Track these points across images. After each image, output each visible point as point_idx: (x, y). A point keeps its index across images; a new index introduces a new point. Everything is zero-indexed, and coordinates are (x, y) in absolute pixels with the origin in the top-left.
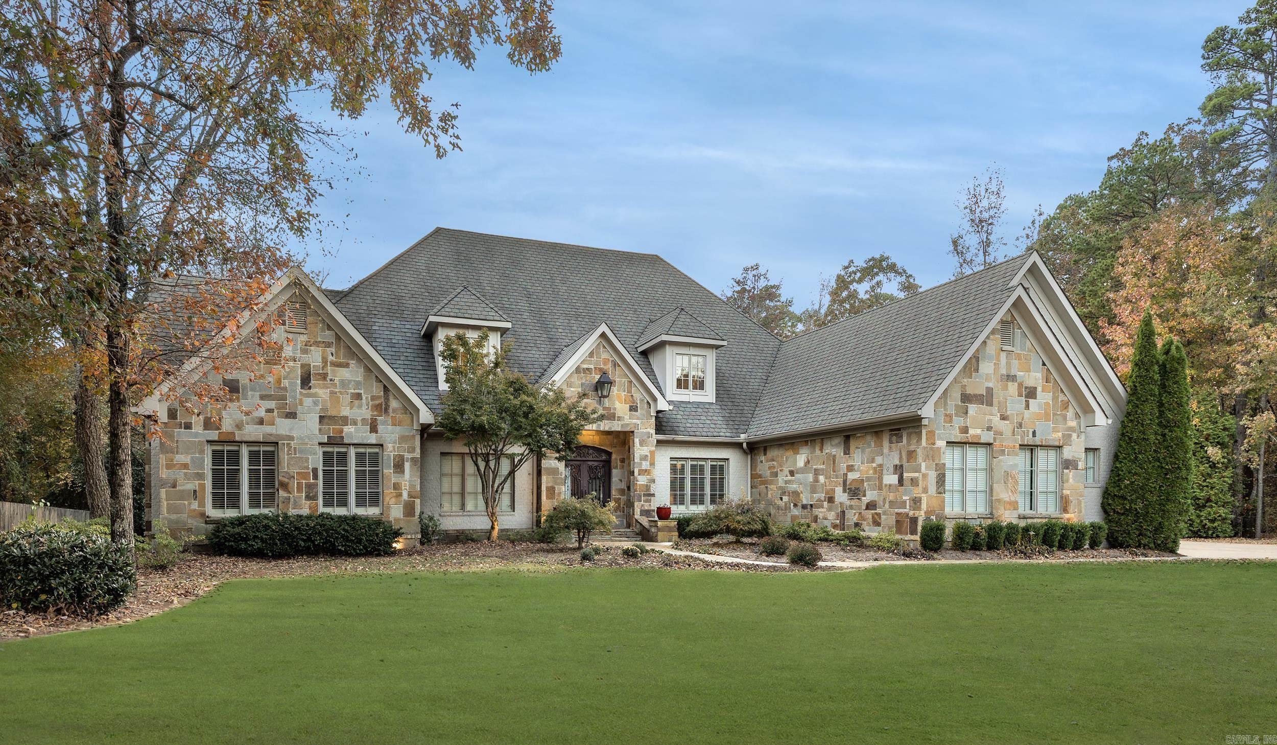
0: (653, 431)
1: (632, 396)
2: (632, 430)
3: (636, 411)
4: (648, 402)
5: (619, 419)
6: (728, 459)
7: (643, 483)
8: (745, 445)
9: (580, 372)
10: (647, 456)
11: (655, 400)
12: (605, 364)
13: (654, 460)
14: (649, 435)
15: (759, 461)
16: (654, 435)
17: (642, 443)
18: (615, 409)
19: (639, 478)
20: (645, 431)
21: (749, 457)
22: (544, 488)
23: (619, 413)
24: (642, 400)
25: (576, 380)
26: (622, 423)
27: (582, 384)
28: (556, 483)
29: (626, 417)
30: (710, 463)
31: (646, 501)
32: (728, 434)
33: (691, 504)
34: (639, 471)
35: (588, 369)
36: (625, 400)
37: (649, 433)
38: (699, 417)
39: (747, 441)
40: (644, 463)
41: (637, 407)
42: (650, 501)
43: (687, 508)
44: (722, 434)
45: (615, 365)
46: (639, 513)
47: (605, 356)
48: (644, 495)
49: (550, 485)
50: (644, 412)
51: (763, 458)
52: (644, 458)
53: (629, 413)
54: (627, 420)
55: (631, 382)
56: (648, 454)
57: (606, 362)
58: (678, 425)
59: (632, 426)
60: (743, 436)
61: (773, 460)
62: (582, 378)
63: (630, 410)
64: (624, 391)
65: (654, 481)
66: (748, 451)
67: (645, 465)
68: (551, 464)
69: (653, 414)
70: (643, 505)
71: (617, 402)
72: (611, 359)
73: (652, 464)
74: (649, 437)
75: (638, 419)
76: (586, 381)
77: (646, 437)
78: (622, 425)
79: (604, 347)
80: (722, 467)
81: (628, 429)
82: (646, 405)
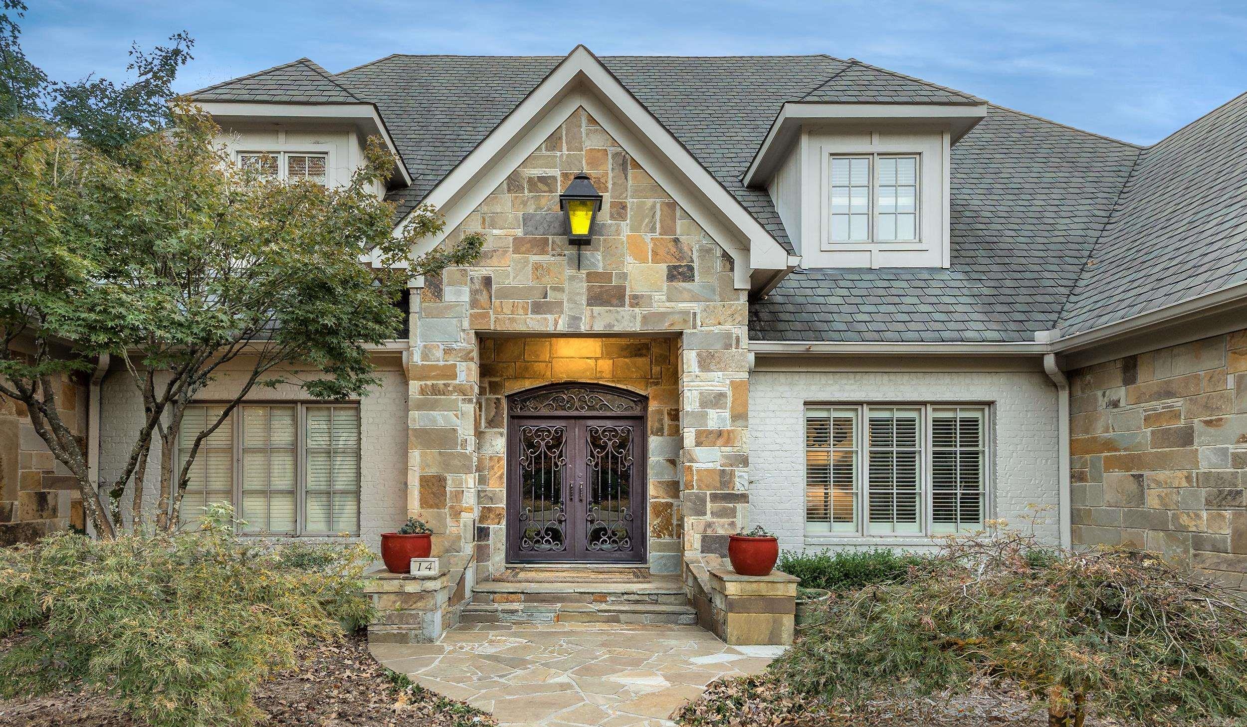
0: (742, 331)
1: (676, 241)
2: (676, 328)
3: (691, 278)
4: (726, 256)
5: (636, 300)
6: (990, 404)
7: (710, 466)
8: (1050, 362)
9: (520, 189)
10: (722, 395)
11: (744, 245)
12: (592, 163)
13: (745, 405)
14: (729, 342)
15: (1102, 402)
16: (745, 342)
17: (705, 364)
18: (624, 276)
19: (701, 453)
20: (716, 329)
21: (1064, 396)
22: (414, 481)
23: (634, 286)
24: (705, 252)
25: (506, 204)
26: (646, 310)
27: (526, 219)
28: (447, 466)
29: (657, 296)
30: (931, 414)
31: (718, 514)
32: (989, 335)
33: (874, 518)
34: (699, 434)
35: (542, 179)
36: (655, 253)
37: (728, 335)
38: (896, 300)
39: (1059, 348)
40: (712, 413)
41: (691, 269)
42: (733, 513)
43: (860, 529)
44: (969, 334)
45: (624, 163)
46: (698, 545)
47: (592, 142)
48: (714, 498)
49: (432, 471)
50: (714, 281)
51: (1121, 393)
52: (715, 400)
53: (665, 286)
54: (660, 302)
55: (673, 205)
56: (726, 389)
57: (595, 158)
58: (830, 317)
59: (677, 317)
60: (1042, 338)
61: (1169, 394)
62: (525, 203)
63: (671, 277)
64: (653, 230)
65: (744, 461)
66: (1060, 379)
67: (716, 419)
68: (434, 421)
69: (741, 281)
70: (709, 525)
71: (629, 259)
72: (611, 150)
73: (740, 416)
74: (728, 346)
75: (695, 299)
76: (539, 208)
77: (718, 346)
78: (644, 317)
79: (592, 120)
80: (970, 426)
81: (664, 327)
82: (718, 264)
